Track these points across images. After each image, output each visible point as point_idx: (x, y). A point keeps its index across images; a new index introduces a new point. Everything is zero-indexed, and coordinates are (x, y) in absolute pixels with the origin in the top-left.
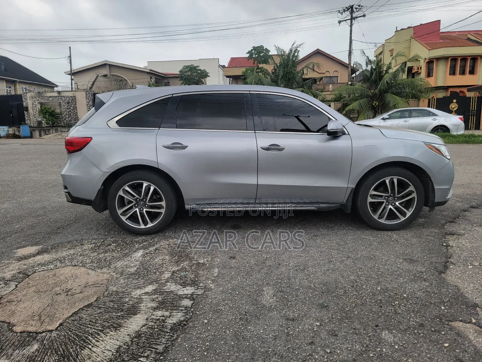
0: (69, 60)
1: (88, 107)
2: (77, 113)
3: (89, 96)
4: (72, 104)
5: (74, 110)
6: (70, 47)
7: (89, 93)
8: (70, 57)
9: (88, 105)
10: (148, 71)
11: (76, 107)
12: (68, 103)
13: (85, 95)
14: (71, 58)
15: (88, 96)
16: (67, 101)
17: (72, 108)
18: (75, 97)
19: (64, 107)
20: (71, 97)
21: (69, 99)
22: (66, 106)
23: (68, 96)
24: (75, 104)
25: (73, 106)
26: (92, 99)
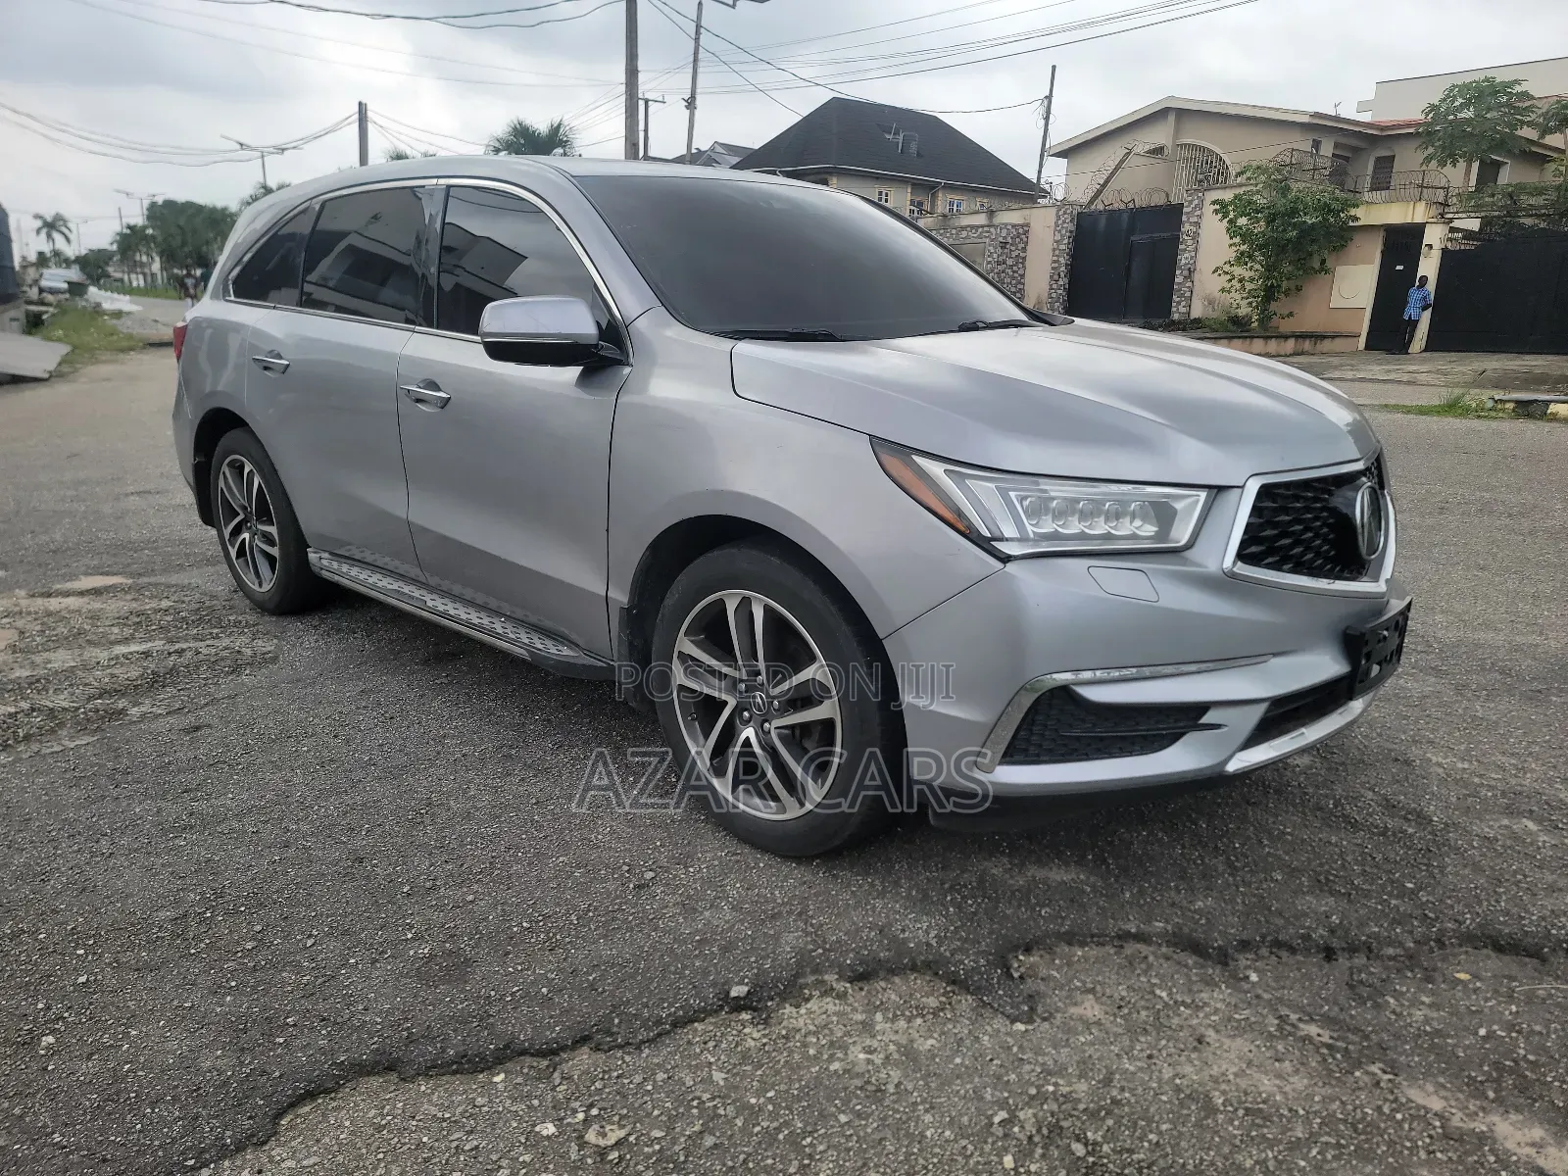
0: (1042, 110)
1: (1055, 258)
2: (1022, 276)
3: (1064, 222)
4: (1013, 248)
5: (1015, 268)
6: (1054, 67)
7: (1065, 213)
8: (1049, 98)
9: (1057, 252)
10: (1306, 119)
11: (1024, 258)
12: (1003, 245)
13: (1054, 219)
14: (1050, 102)
15: (1060, 222)
16: (1001, 239)
17: (1010, 262)
18: (1028, 225)
19: (989, 259)
20: (1014, 226)
21: (1008, 234)
22: (995, 256)
23: (1006, 225)
24: (1024, 250)
25: (1014, 254)
26: (1071, 232)
